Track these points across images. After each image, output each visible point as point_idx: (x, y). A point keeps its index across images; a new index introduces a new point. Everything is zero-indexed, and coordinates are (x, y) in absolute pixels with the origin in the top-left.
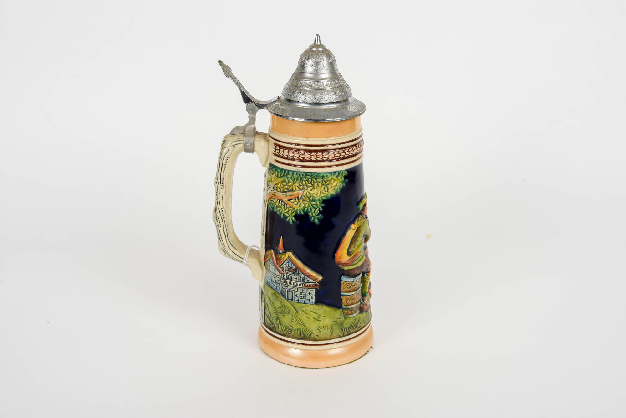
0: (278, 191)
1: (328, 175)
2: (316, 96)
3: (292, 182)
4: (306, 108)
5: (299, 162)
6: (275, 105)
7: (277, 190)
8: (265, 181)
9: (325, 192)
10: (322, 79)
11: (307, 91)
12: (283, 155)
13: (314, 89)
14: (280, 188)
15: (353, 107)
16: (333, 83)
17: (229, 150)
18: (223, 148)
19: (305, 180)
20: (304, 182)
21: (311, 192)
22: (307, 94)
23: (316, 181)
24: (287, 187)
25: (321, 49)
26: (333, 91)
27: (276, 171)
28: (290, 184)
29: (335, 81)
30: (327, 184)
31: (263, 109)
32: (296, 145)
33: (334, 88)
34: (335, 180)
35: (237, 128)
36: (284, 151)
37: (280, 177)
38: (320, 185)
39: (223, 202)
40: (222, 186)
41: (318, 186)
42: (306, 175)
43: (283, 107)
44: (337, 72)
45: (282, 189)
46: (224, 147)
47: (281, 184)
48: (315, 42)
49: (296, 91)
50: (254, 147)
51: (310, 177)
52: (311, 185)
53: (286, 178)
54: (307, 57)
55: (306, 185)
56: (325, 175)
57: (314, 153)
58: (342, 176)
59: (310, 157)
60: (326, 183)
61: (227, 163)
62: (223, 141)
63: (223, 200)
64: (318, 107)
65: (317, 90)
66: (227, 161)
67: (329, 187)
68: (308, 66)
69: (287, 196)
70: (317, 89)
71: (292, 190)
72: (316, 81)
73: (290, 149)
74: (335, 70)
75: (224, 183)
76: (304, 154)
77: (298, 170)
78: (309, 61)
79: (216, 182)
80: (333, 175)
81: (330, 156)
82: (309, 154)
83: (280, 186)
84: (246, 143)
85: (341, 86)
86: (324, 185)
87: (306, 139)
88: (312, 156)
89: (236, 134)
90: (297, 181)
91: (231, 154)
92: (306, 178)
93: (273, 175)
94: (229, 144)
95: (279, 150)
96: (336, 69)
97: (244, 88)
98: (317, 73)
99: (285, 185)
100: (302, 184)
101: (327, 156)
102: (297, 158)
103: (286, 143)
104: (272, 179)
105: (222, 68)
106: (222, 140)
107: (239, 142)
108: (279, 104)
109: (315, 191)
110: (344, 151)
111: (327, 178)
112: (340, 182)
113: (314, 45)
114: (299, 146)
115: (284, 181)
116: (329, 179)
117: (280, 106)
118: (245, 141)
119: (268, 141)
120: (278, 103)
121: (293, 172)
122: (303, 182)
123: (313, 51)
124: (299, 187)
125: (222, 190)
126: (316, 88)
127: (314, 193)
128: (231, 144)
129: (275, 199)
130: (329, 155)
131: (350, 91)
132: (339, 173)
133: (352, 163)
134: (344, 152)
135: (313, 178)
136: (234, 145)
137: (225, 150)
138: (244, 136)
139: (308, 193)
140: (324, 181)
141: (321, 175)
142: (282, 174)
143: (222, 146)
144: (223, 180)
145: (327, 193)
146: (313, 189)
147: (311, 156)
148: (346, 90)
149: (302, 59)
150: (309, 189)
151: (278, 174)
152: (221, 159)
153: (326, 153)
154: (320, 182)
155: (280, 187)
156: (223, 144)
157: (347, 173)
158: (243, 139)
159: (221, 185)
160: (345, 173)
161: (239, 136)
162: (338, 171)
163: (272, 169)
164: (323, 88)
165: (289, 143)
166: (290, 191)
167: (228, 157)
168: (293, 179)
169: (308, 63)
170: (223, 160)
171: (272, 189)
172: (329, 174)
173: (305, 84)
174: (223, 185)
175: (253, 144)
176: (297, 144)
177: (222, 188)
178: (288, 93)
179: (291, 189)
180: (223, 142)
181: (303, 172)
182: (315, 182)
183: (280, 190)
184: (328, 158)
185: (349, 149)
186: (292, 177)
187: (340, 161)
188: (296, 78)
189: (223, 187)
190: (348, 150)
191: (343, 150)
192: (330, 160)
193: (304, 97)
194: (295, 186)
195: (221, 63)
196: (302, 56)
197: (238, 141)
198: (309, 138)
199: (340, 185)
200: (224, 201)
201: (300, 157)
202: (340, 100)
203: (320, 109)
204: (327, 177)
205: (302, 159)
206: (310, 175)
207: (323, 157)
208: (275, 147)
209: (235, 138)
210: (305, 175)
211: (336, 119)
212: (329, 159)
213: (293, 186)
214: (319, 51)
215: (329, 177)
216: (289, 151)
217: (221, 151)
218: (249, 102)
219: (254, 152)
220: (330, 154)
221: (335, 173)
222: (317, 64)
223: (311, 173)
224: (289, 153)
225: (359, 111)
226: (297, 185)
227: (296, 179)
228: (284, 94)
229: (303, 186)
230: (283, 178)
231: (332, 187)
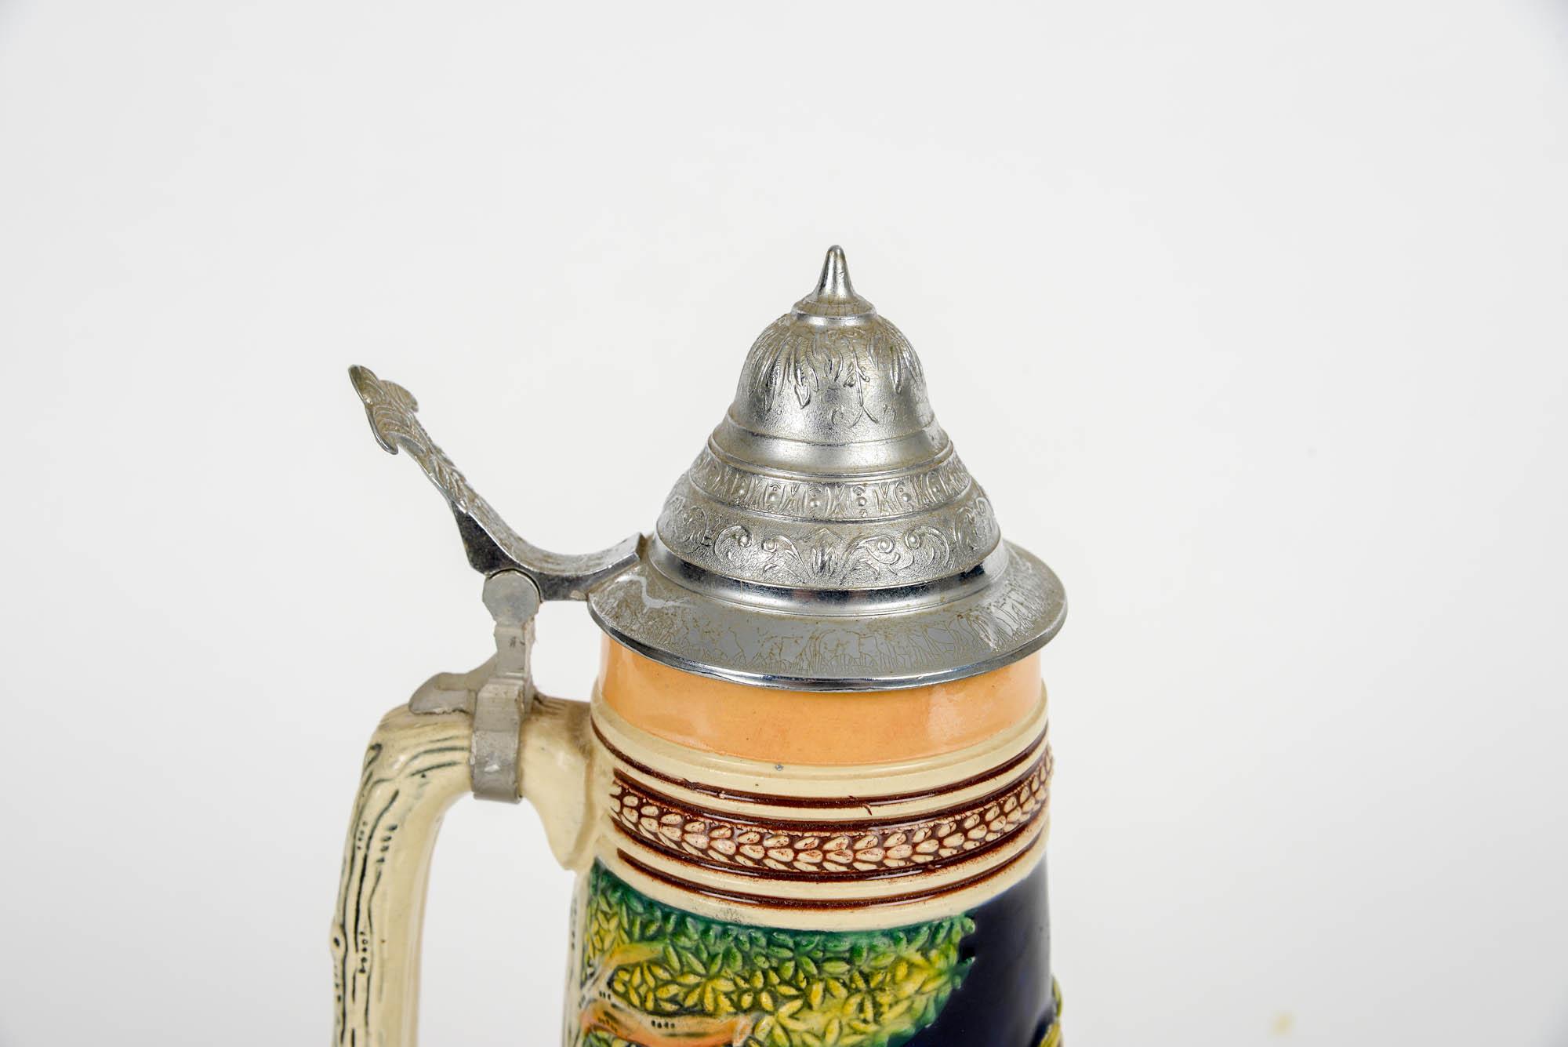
0: (631, 1004)
1: (882, 943)
2: (826, 558)
3: (700, 969)
4: (772, 616)
5: (733, 877)
6: (620, 587)
7: (625, 996)
8: (573, 934)
9: (862, 1026)
10: (855, 472)
11: (781, 529)
12: (655, 834)
13: (816, 521)
14: (642, 990)
15: (1008, 608)
16: (909, 488)
17: (396, 794)
18: (369, 781)
19: (766, 966)
20: (759, 973)
21: (791, 1025)
22: (777, 546)
23: (820, 973)
24: (673, 989)
25: (850, 322)
26: (910, 532)
27: (624, 908)
28: (691, 979)
29: (918, 477)
30: (872, 985)
31: (566, 597)
32: (722, 796)
33: (914, 514)
34: (911, 966)
35: (440, 682)
36: (664, 820)
37: (643, 938)
38: (842, 992)
39: (367, 1033)
40: (364, 960)
41: (828, 995)
42: (771, 943)
43: (658, 604)
44: (930, 432)
45: (651, 997)
46: (375, 778)
47: (646, 972)
48: (823, 285)
49: (725, 527)
50: (519, 778)
51: (789, 954)
52: (793, 992)
53: (671, 949)
54: (782, 361)
55: (770, 992)
56: (864, 943)
57: (809, 841)
58: (950, 942)
59: (789, 855)
60: (867, 980)
61: (388, 855)
62: (373, 748)
63: (367, 1024)
64: (834, 610)
65: (831, 526)
66: (390, 843)
67: (884, 999)
68: (788, 408)
69: (673, 1035)
70: (829, 521)
71: (699, 1011)
72: (824, 481)
73: (693, 812)
74: (919, 423)
75: (374, 946)
76: (760, 842)
77: (729, 918)
78: (792, 378)
79: (336, 941)
80: (904, 942)
81: (889, 853)
82: (785, 840)
83: (644, 981)
84: (481, 763)
85: (948, 503)
86: (858, 990)
87: (770, 768)
88: (801, 856)
89: (437, 710)
90: (726, 968)
91: (410, 810)
92: (767, 957)
93: (608, 921)
94: (399, 761)
95: (638, 808)
96: (925, 419)
97: (473, 496)
98: (831, 441)
99: (666, 983)
100: (747, 986)
101: (877, 855)
102: (724, 859)
103: (674, 782)
104: (602, 940)
105: (365, 403)
106: (366, 741)
107: (447, 757)
108: (643, 580)
109: (815, 1020)
110: (960, 823)
111: (876, 958)
112: (940, 974)
113: (819, 300)
114: (736, 803)
115: (662, 962)
116: (887, 961)
117: (644, 595)
118: (474, 750)
119: (587, 752)
120: (636, 578)
121: (708, 923)
122: (752, 974)
123: (811, 330)
124: (734, 997)
125: (361, 979)
126: (826, 515)
127: (808, 1032)
128: (407, 764)
129: (618, 1037)
130: (887, 849)
131: (992, 524)
132: (935, 928)
133: (999, 876)
134: (960, 829)
135: (805, 960)
136: (422, 773)
137: (381, 794)
138: (471, 726)
139: (778, 1031)
140: (861, 973)
141: (845, 945)
142: (653, 929)
143: (367, 774)
144: (367, 931)
145: (872, 1028)
146: (806, 1013)
147: (797, 852)
148: (971, 522)
149: (757, 367)
150: (787, 1009)
151: (632, 924)
152: (358, 835)
153: (871, 837)
154: (837, 979)
155: (640, 985)
156: (370, 763)
157: (974, 926)
158: (465, 743)
159: (361, 955)
160: (963, 927)
161: (445, 726)
162: (929, 924)
163: (604, 893)
164: (858, 517)
165: (685, 784)
166: (691, 1012)
167: (393, 828)
168: (705, 956)
169: (789, 391)
170: (370, 838)
171: (602, 985)
172: (886, 940)
173: (771, 495)
174: (367, 955)
175: (515, 767)
176: (729, 792)
177: (362, 971)
178: (687, 531)
179: (696, 1005)
180: (373, 753)
181: (757, 928)
182: (813, 976)
183: (643, 1000)
184: (880, 863)
185: (987, 811)
186: (702, 947)
187: (940, 872)
188: (725, 461)
189: (367, 966)
190: (982, 815)
191: (958, 817)
192: (890, 871)
193: (763, 557)
194: (714, 990)
195: (358, 376)
196: (760, 353)
197: (441, 750)
198: (787, 763)
199: (938, 990)
200: (372, 1028)
201: (742, 855)
202: (943, 574)
203: (845, 622)
204: (875, 952)
205: (750, 864)
206: (791, 943)
207: (855, 860)
208: (618, 791)
209: (430, 735)
210: (763, 941)
211: (922, 675)
212: (884, 865)
213: (704, 992)
214: (843, 332)
215: (884, 954)
216: (687, 822)
217: (361, 795)
218: (498, 566)
219: (521, 797)
220: (890, 842)
221: (912, 931)
222: (831, 394)
223: (794, 933)
224: (684, 832)
225: (1037, 625)
226: (724, 985)
227: (719, 961)
228: (667, 534)
229: (757, 993)
230: (658, 948)
231: (897, 1002)
